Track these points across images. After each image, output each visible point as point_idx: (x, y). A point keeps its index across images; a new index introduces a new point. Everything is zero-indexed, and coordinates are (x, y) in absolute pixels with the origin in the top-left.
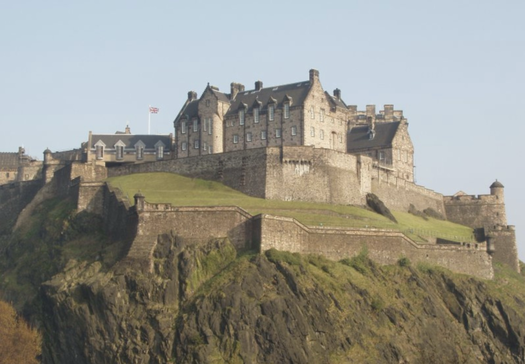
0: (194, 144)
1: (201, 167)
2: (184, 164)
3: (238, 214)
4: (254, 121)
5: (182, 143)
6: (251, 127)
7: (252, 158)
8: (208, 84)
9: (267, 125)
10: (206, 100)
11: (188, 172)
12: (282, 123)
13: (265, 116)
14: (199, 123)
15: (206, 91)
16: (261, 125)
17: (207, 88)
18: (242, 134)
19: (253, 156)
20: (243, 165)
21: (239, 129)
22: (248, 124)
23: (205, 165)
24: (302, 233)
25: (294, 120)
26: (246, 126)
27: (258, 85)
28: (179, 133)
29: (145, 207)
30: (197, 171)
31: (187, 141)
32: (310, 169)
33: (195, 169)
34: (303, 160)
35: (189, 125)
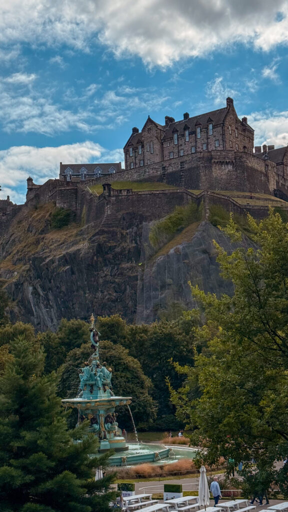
0: (140, 163)
1: (148, 174)
2: (135, 173)
3: (185, 194)
4: (185, 140)
5: (130, 163)
6: (183, 145)
7: (188, 162)
8: (149, 116)
9: (196, 142)
10: (148, 129)
11: (138, 179)
12: (208, 138)
13: (194, 135)
14: (143, 147)
15: (147, 122)
16: (191, 143)
17: (148, 120)
18: (177, 151)
19: (189, 160)
20: (181, 168)
21: (174, 148)
22: (180, 143)
23: (151, 172)
24: (235, 208)
25: (217, 135)
26: (179, 144)
27: (186, 116)
28: (128, 156)
29: (112, 193)
30: (145, 177)
31: (134, 161)
32: (233, 167)
33: (143, 176)
34: (228, 161)
35: (135, 150)
